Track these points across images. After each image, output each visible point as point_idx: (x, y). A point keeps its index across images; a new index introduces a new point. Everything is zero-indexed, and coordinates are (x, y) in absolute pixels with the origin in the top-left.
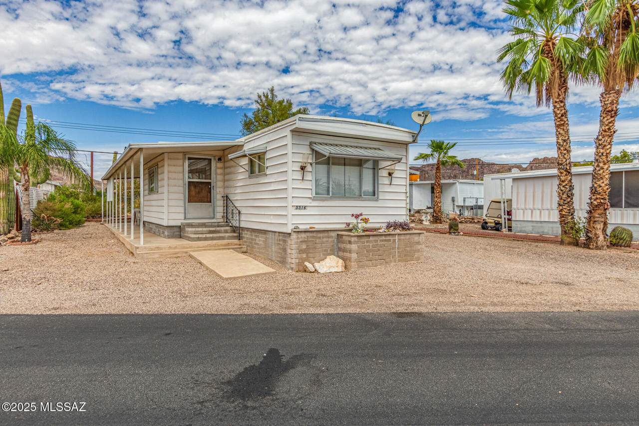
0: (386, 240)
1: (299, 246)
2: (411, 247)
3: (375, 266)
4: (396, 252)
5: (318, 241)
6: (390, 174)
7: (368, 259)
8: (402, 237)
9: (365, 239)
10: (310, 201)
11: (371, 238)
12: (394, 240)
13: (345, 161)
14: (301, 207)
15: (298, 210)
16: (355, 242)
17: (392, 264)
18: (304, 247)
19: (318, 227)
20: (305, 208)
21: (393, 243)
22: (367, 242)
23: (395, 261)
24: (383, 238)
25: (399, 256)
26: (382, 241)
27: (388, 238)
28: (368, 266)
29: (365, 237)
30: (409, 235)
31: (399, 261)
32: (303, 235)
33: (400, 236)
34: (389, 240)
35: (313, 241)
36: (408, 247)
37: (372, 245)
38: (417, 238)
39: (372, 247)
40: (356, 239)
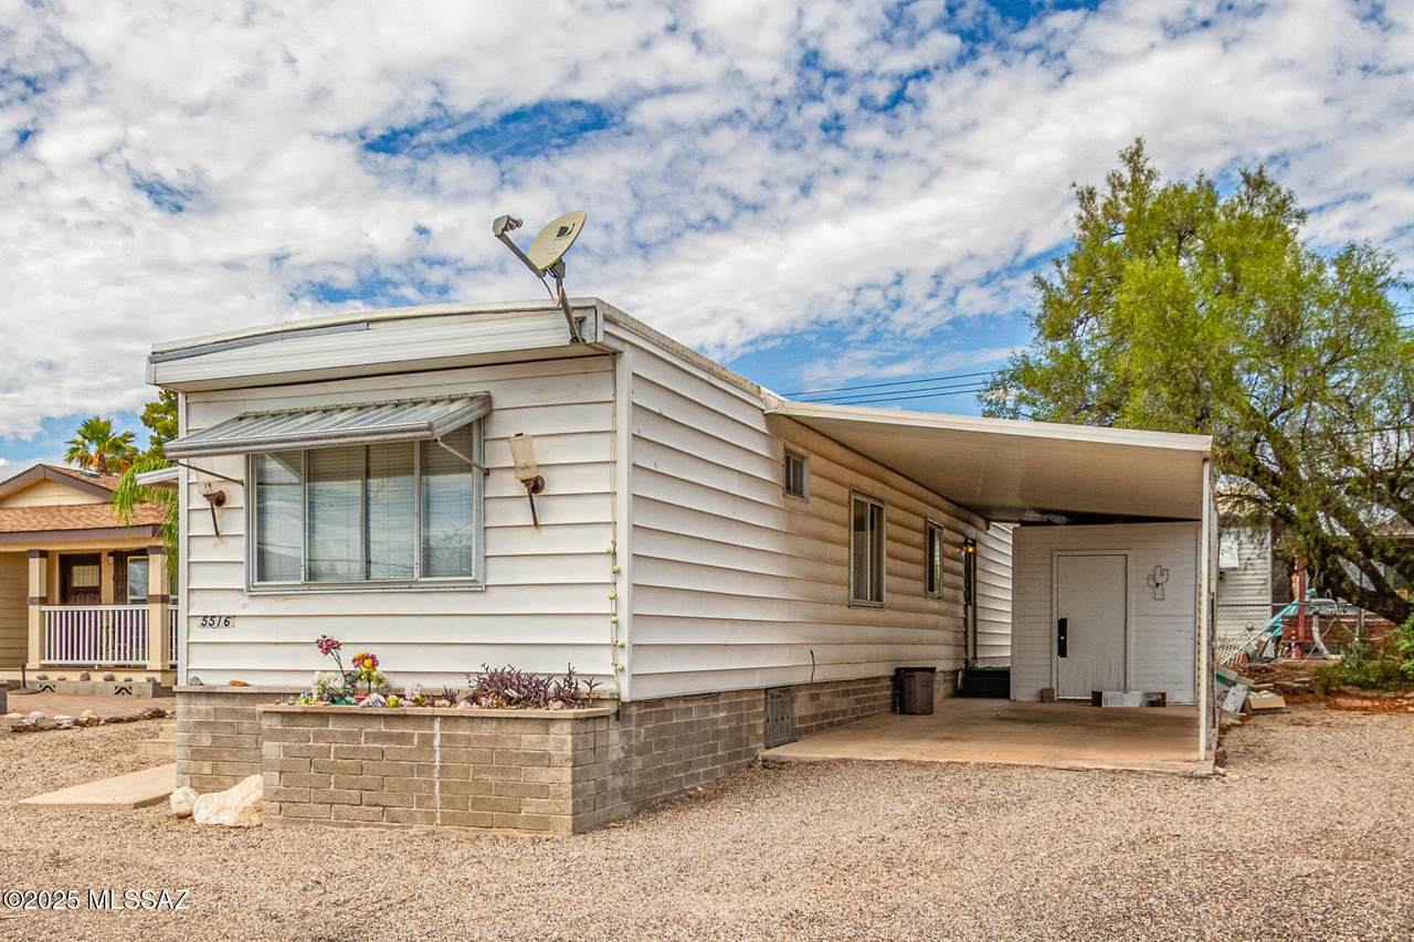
0: (388, 737)
1: (192, 738)
2: (504, 771)
3: (347, 826)
4: (432, 785)
5: (246, 724)
6: (535, 486)
7: (322, 796)
8: (463, 731)
9: (311, 728)
10: (243, 599)
11: (332, 726)
12: (427, 741)
13: (368, 459)
14: (216, 620)
15: (207, 629)
16: (274, 735)
17: (418, 829)
18: (205, 740)
19: (257, 683)
20: (227, 621)
21: (420, 748)
22: (318, 736)
23: (430, 818)
24: (381, 727)
25: (447, 803)
26: (376, 737)
27: (397, 729)
28: (318, 821)
29: (311, 721)
30: (495, 724)
31: (447, 820)
32: (203, 705)
33: (450, 723)
34: (403, 738)
35: (232, 725)
36: (488, 771)
37: (336, 749)
38: (534, 738)
39: (336, 757)
40: (276, 723)
